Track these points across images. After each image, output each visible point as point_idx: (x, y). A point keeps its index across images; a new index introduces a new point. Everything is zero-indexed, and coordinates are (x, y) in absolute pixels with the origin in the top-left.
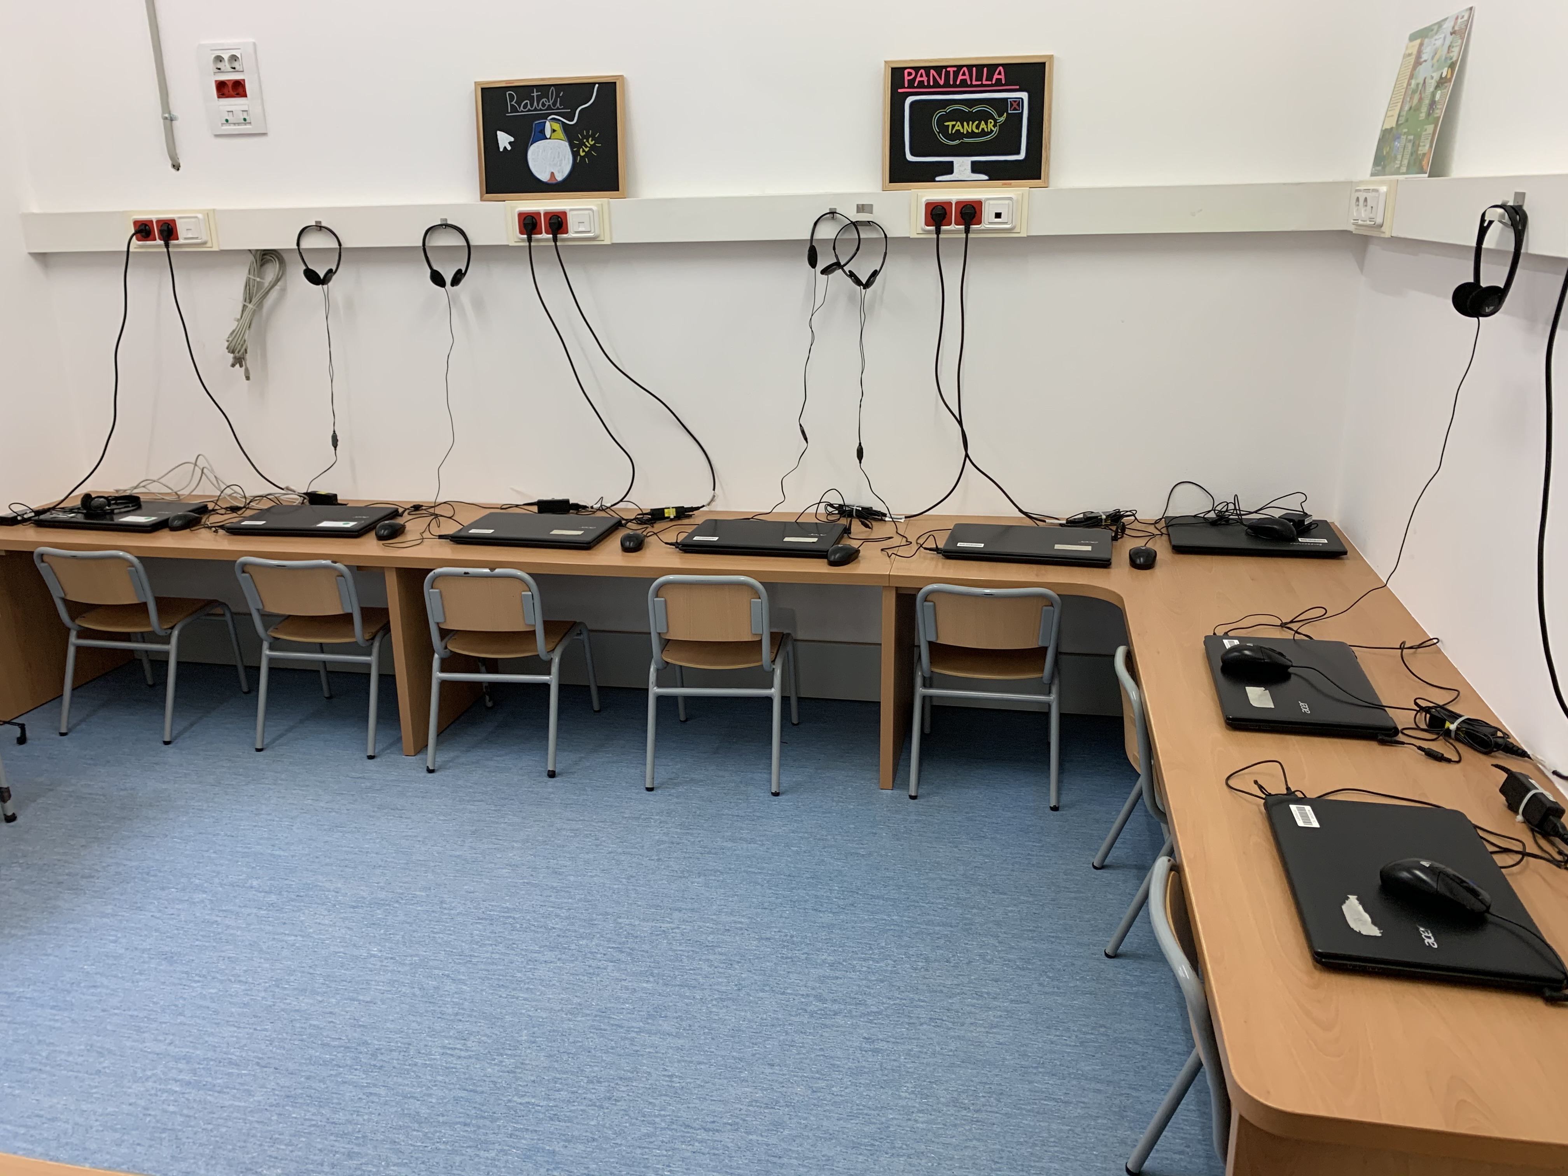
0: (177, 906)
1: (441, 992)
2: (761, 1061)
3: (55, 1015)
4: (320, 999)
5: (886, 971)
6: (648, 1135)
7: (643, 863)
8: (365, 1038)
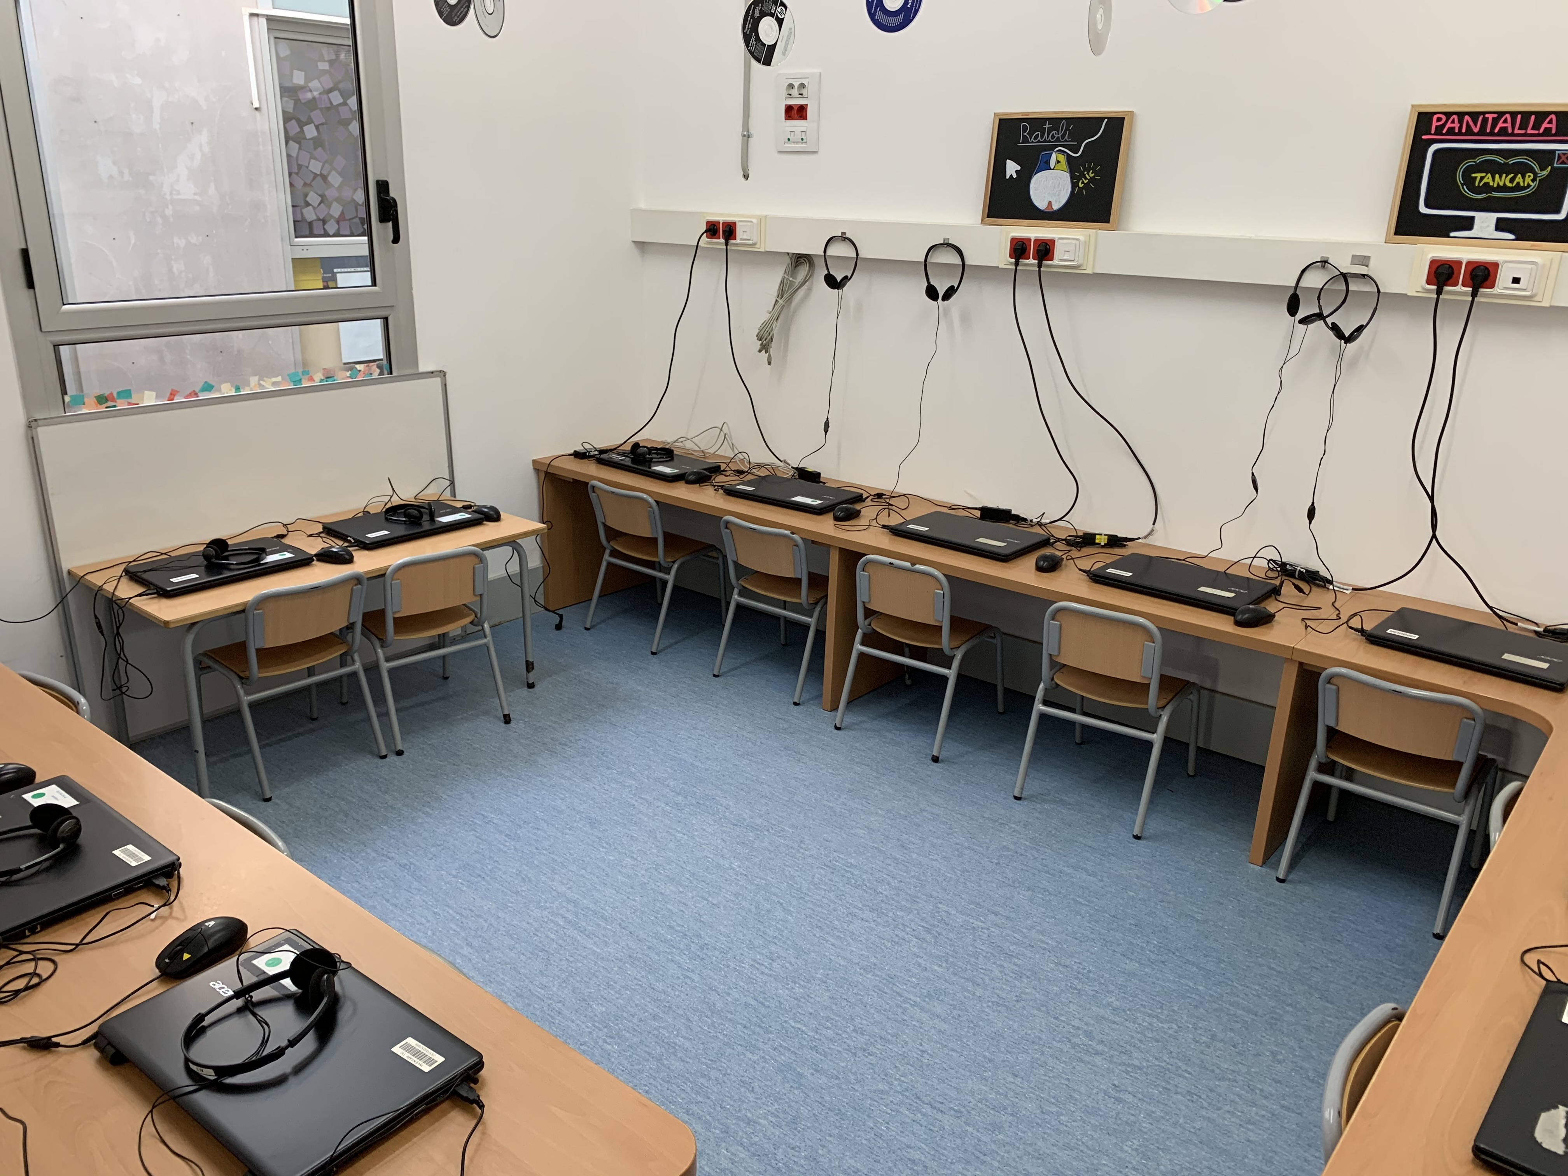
0: (612, 785)
1: (770, 916)
2: (1008, 1069)
3: (506, 841)
4: (681, 890)
5: (1165, 1033)
6: (882, 1092)
7: (982, 862)
8: (700, 932)
